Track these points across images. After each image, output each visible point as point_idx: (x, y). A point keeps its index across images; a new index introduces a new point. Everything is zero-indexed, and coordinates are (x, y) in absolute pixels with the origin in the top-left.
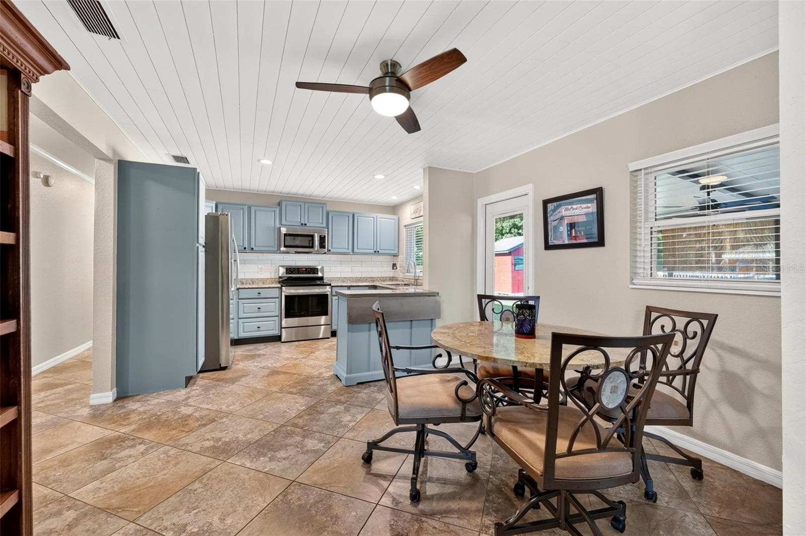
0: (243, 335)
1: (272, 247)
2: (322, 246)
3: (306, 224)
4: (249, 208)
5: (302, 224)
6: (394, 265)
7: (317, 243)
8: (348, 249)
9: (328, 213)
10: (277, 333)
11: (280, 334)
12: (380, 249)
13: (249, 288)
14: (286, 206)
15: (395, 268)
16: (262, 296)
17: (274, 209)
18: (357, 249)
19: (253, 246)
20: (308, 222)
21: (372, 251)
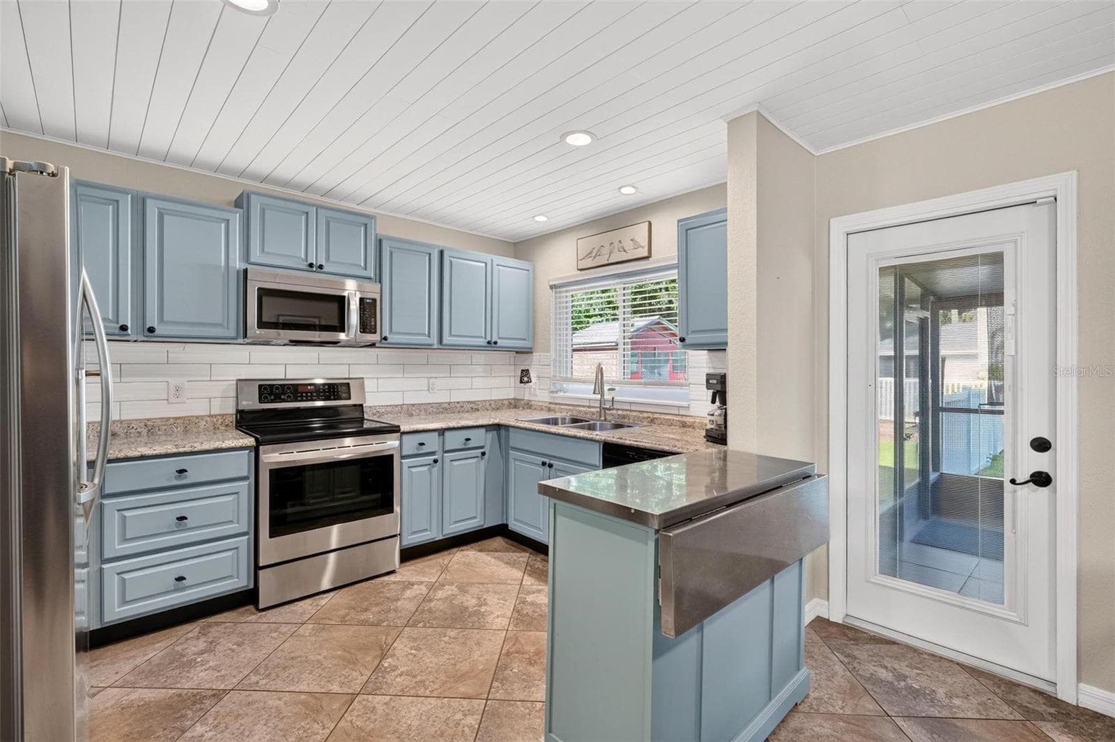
0: (117, 612)
1: (220, 325)
2: (367, 325)
3: (321, 267)
4: (140, 203)
5: (311, 265)
6: (525, 373)
7: (354, 318)
8: (429, 336)
9: (380, 242)
10: (245, 583)
11: (252, 586)
12: (500, 338)
13: (143, 457)
14: (263, 211)
15: (526, 379)
16: (191, 478)
17: (225, 215)
18: (451, 335)
19: (152, 321)
20: (328, 259)
21: (482, 342)
